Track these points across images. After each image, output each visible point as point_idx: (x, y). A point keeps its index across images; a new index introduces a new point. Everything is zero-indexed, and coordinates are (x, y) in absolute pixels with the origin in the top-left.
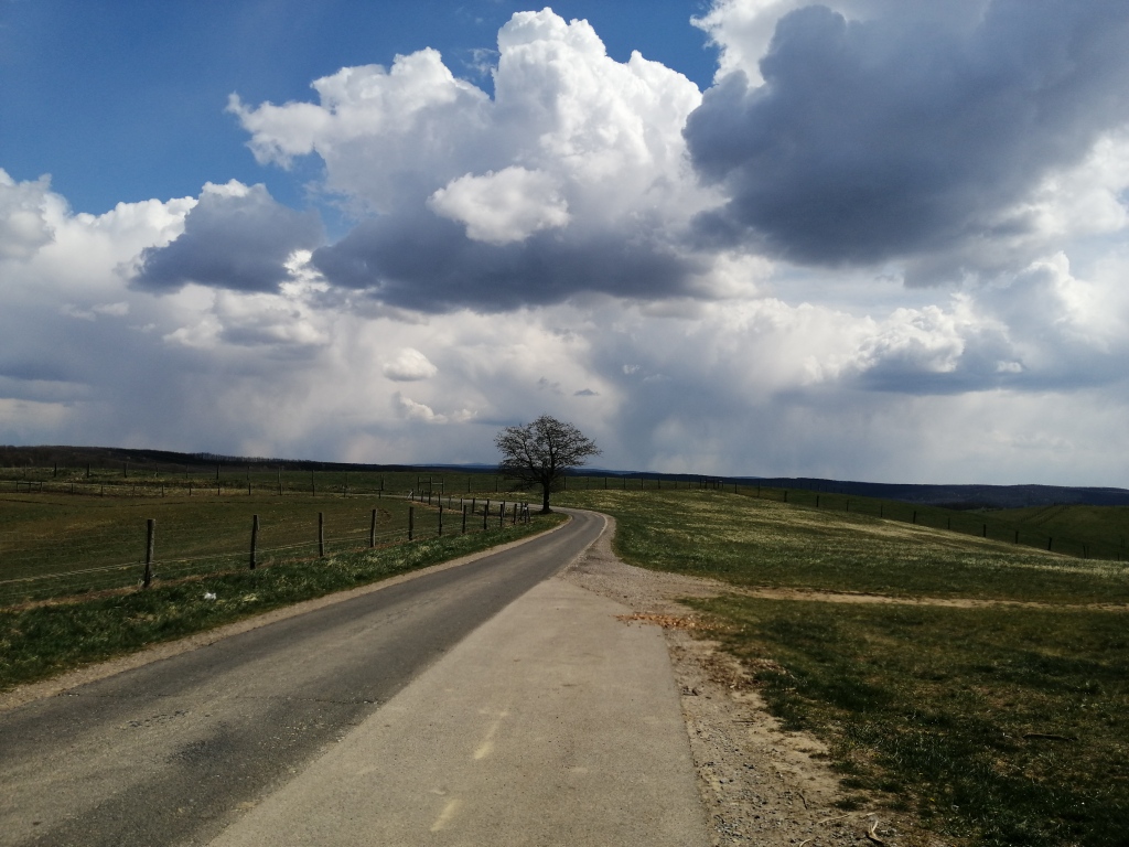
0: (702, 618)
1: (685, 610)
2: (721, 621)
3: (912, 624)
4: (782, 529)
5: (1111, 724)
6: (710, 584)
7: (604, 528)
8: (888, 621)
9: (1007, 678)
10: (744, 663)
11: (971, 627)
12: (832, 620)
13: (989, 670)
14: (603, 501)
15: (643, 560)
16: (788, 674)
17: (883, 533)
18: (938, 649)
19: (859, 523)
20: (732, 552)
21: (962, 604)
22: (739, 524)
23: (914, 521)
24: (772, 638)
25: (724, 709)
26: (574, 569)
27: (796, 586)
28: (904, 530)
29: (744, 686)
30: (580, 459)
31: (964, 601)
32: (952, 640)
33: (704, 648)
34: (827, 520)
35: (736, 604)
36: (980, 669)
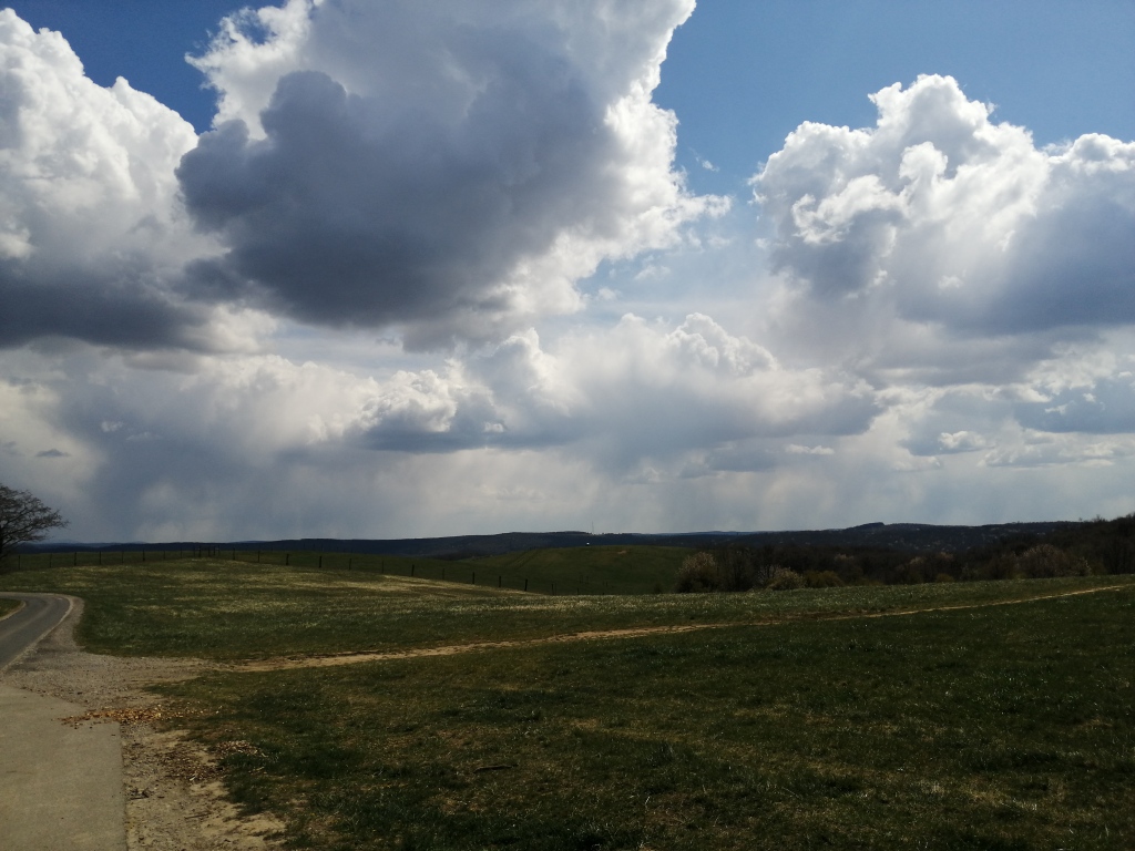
0: (171, 706)
1: (151, 699)
2: (194, 704)
3: (395, 678)
4: (282, 594)
5: (546, 746)
6: (191, 663)
7: (68, 613)
8: (372, 678)
9: (470, 718)
10: (210, 751)
11: (448, 673)
12: (318, 685)
13: (455, 713)
14: (69, 581)
15: (113, 646)
16: (259, 753)
17: (383, 589)
18: (415, 700)
19: (361, 580)
20: (224, 625)
21: (446, 651)
22: (235, 592)
23: (413, 575)
24: (250, 716)
25: (178, 807)
26: (17, 667)
27: (288, 654)
28: (403, 584)
29: (208, 774)
30: (40, 533)
31: (447, 648)
32: (429, 688)
33: (168, 740)
34: (330, 581)
35: (216, 683)
36: (448, 713)
